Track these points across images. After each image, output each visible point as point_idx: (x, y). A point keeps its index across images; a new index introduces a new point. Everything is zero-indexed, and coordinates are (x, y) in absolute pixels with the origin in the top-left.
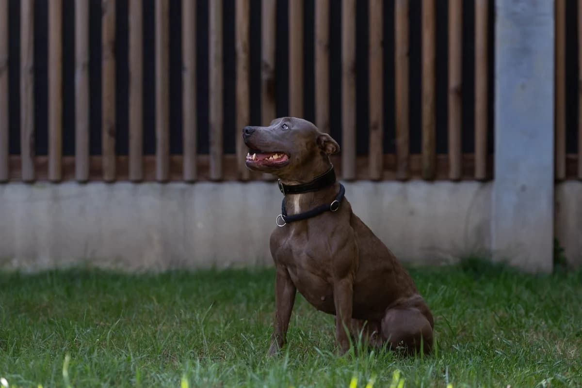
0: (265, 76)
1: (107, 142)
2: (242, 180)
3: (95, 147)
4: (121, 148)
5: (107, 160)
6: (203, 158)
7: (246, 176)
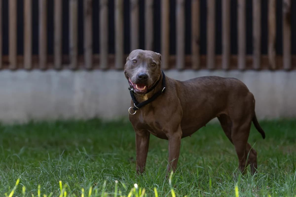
0: (285, 10)
1: (195, 47)
2: (271, 69)
3: (188, 51)
4: (203, 51)
5: (195, 58)
6: (250, 57)
7: (274, 66)
